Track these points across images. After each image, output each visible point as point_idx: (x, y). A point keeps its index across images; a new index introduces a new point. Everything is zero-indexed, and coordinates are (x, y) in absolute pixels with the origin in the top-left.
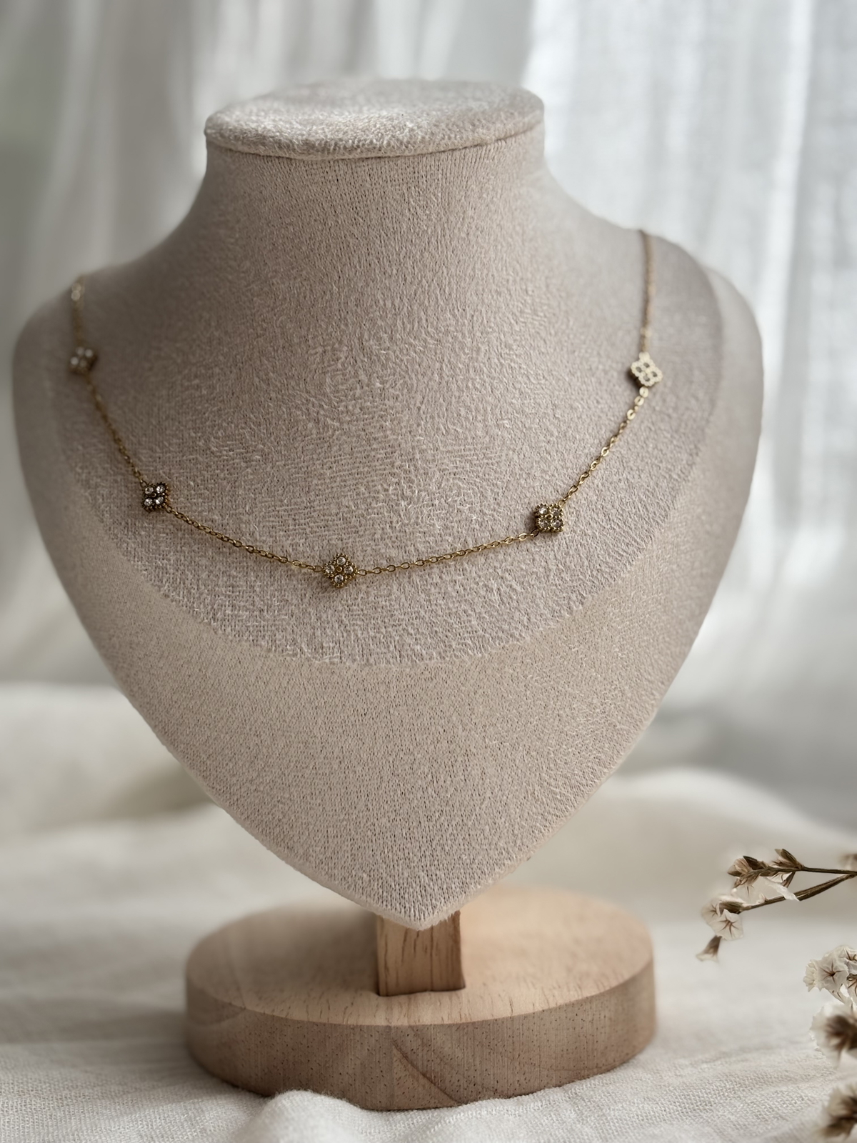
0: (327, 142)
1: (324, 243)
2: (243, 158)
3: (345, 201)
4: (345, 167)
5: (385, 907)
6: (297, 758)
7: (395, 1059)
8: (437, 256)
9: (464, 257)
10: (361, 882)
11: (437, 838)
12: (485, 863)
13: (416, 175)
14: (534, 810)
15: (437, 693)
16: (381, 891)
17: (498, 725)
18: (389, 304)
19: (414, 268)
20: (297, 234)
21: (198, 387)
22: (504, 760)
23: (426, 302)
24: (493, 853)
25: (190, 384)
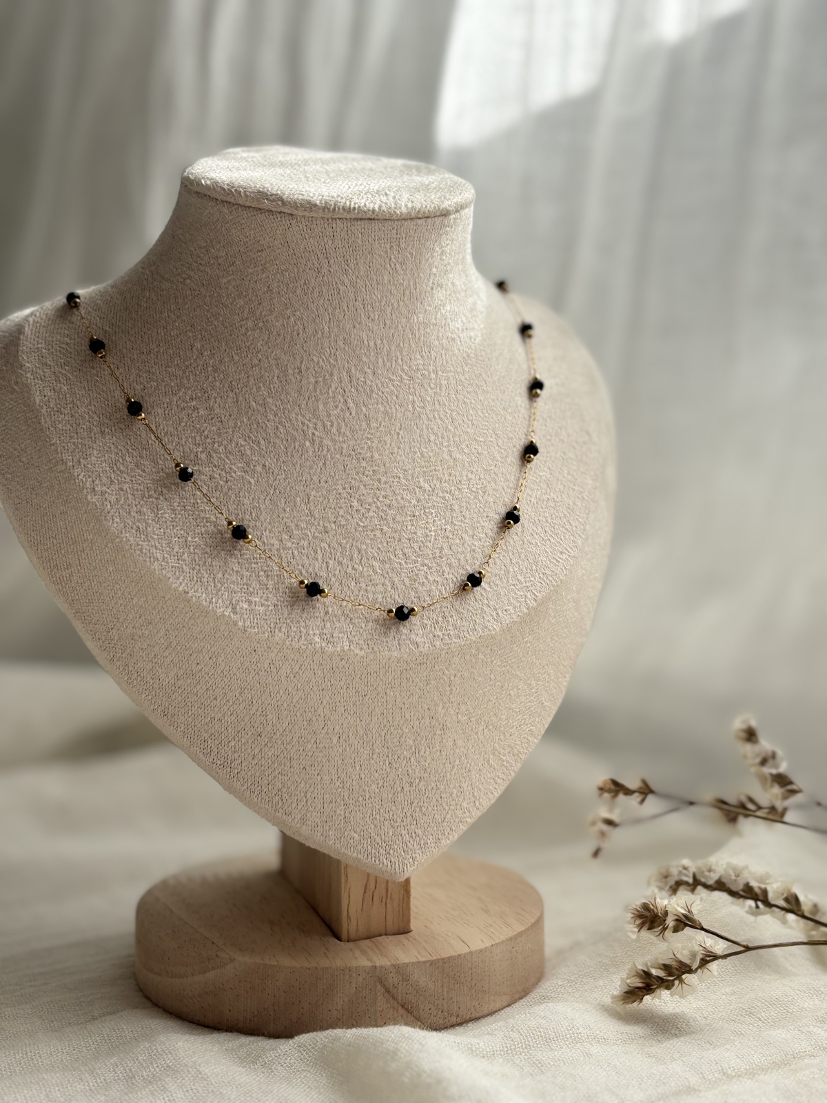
0: (326, 202)
1: (317, 289)
2: (242, 211)
3: (338, 254)
4: (341, 224)
5: (373, 862)
6: (300, 734)
7: (379, 994)
8: (410, 306)
9: (429, 308)
10: (352, 841)
11: (416, 801)
12: (452, 821)
13: (398, 236)
16: (369, 847)
17: (468, 703)
18: (372, 344)
19: (392, 315)
20: (292, 280)
21: (195, 409)
22: (470, 733)
23: (402, 345)
24: (459, 813)
25: (186, 405)
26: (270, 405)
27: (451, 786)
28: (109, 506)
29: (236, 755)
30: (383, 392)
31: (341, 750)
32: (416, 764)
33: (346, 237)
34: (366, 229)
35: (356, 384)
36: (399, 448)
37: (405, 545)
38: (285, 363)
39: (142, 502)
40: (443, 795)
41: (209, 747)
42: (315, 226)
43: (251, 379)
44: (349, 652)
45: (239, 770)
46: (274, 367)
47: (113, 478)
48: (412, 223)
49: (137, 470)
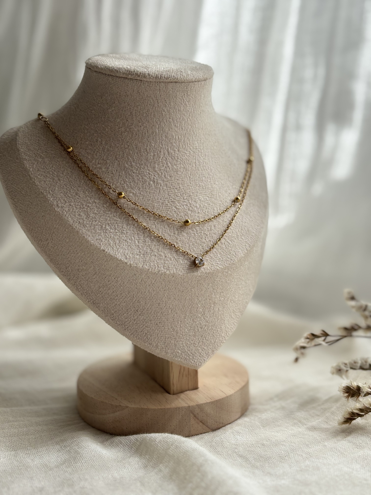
0: (157, 75)
1: (153, 113)
2: (118, 79)
3: (162, 98)
4: (163, 85)
6: (155, 310)
7: (191, 417)
8: (192, 120)
9: (200, 121)
10: (178, 354)
11: (204, 335)
12: (218, 342)
13: (187, 89)
15: (208, 282)
16: (185, 356)
17: (224, 292)
19: (185, 125)
20: (141, 110)
22: (225, 305)
23: (189, 138)
26: (134, 166)
27: (218, 327)
28: (65, 213)
29: (127, 320)
30: (182, 159)
31: (172, 316)
32: (203, 319)
35: (171, 155)
36: (191, 183)
39: (80, 211)
40: (214, 332)
41: (114, 317)
42: (151, 85)
43: (125, 154)
44: (176, 273)
46: (135, 148)
47: (66, 200)
48: (193, 83)
49: (76, 196)
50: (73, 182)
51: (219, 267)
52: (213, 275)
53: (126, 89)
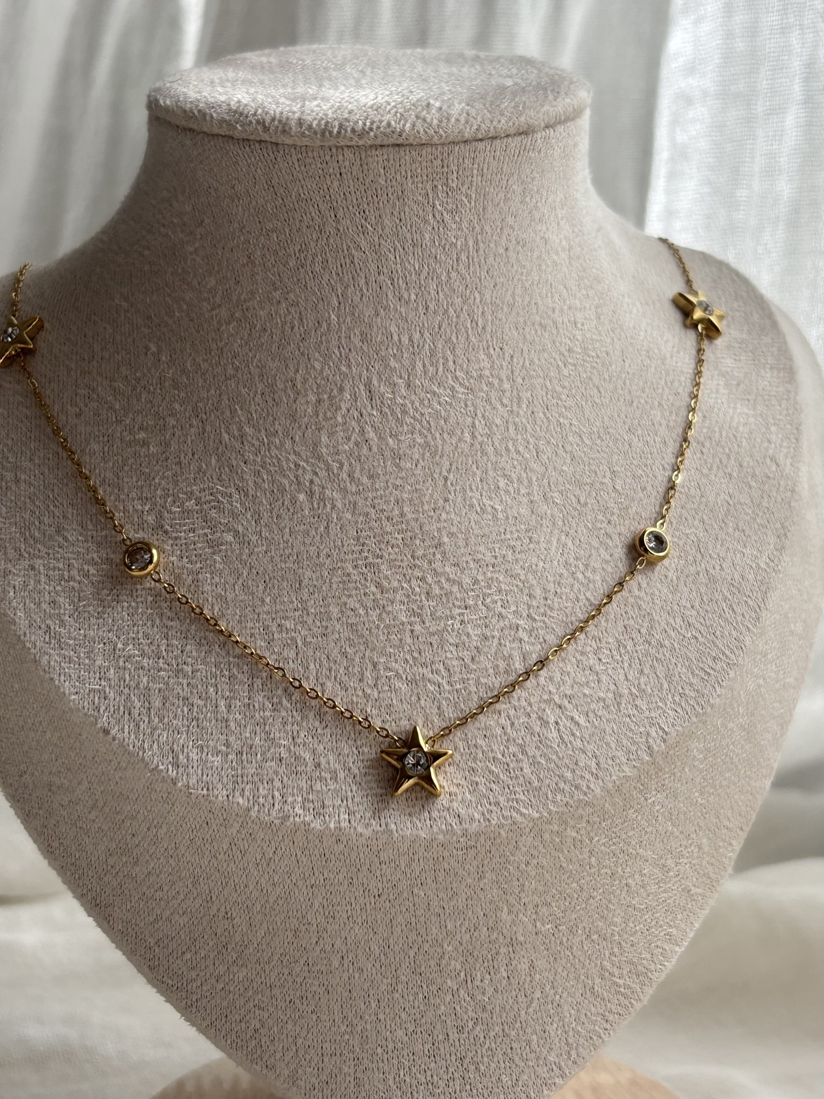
0: (328, 122)
1: (319, 257)
2: (209, 142)
3: (349, 202)
4: (351, 156)
6: (282, 950)
8: (468, 277)
9: (502, 280)
11: (470, 1055)
12: (531, 1083)
13: (445, 169)
14: (593, 1009)
15: (478, 867)
17: (553, 904)
18: (405, 340)
19: (438, 293)
20: (282, 245)
21: (145, 443)
22: (559, 948)
23: (454, 339)
24: (542, 1071)
25: (132, 439)
26: (250, 439)
27: (529, 1030)
28: (12, 593)
29: (194, 975)
30: (422, 415)
31: (345, 976)
32: (468, 999)
33: (361, 176)
34: (392, 161)
35: (379, 402)
36: (446, 500)
37: (449, 655)
38: (273, 372)
39: (58, 588)
40: (514, 1045)
41: (157, 958)
42: (311, 160)
43: (225, 397)
44: (347, 830)
45: (199, 996)
47: (22, 550)
48: (468, 148)
49: (56, 537)
50: (56, 488)
51: (522, 814)
52: (499, 841)
53: (234, 175)
